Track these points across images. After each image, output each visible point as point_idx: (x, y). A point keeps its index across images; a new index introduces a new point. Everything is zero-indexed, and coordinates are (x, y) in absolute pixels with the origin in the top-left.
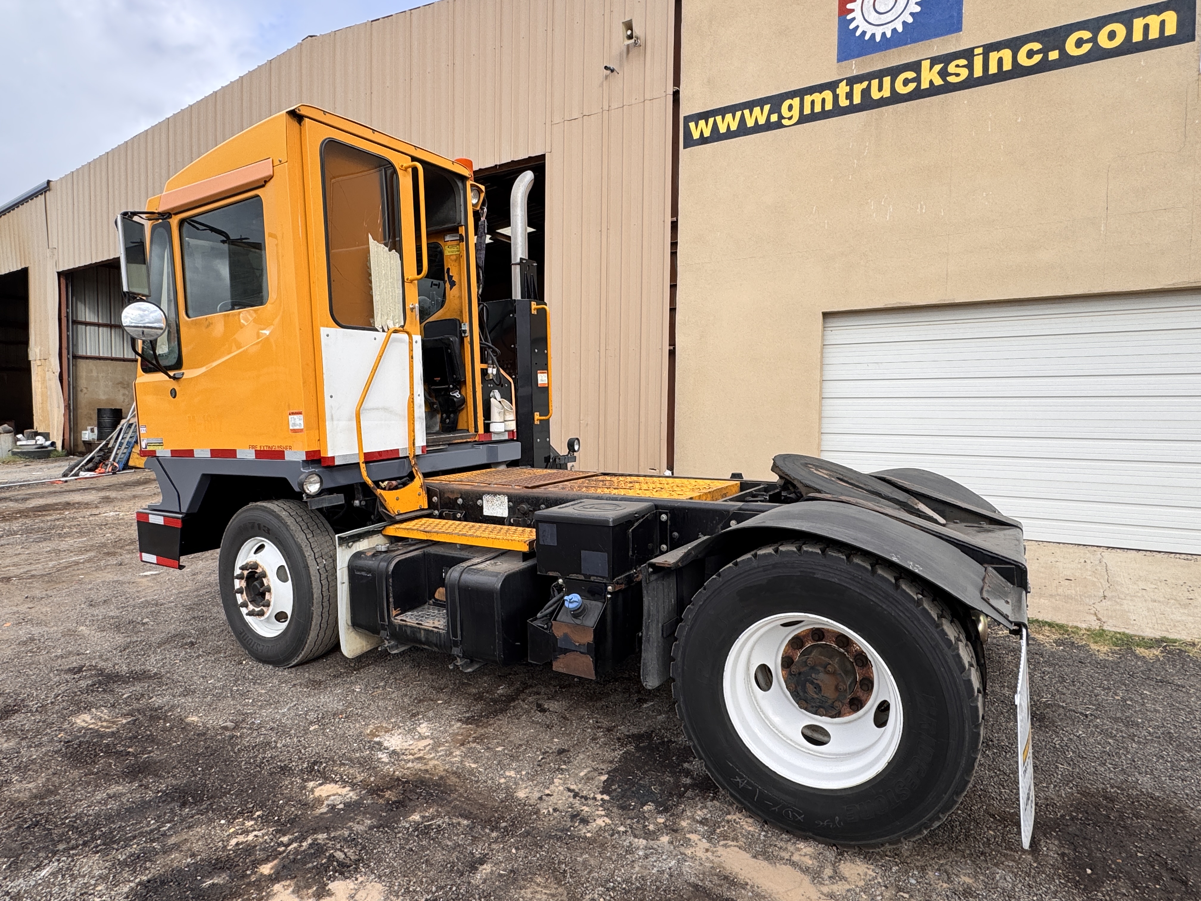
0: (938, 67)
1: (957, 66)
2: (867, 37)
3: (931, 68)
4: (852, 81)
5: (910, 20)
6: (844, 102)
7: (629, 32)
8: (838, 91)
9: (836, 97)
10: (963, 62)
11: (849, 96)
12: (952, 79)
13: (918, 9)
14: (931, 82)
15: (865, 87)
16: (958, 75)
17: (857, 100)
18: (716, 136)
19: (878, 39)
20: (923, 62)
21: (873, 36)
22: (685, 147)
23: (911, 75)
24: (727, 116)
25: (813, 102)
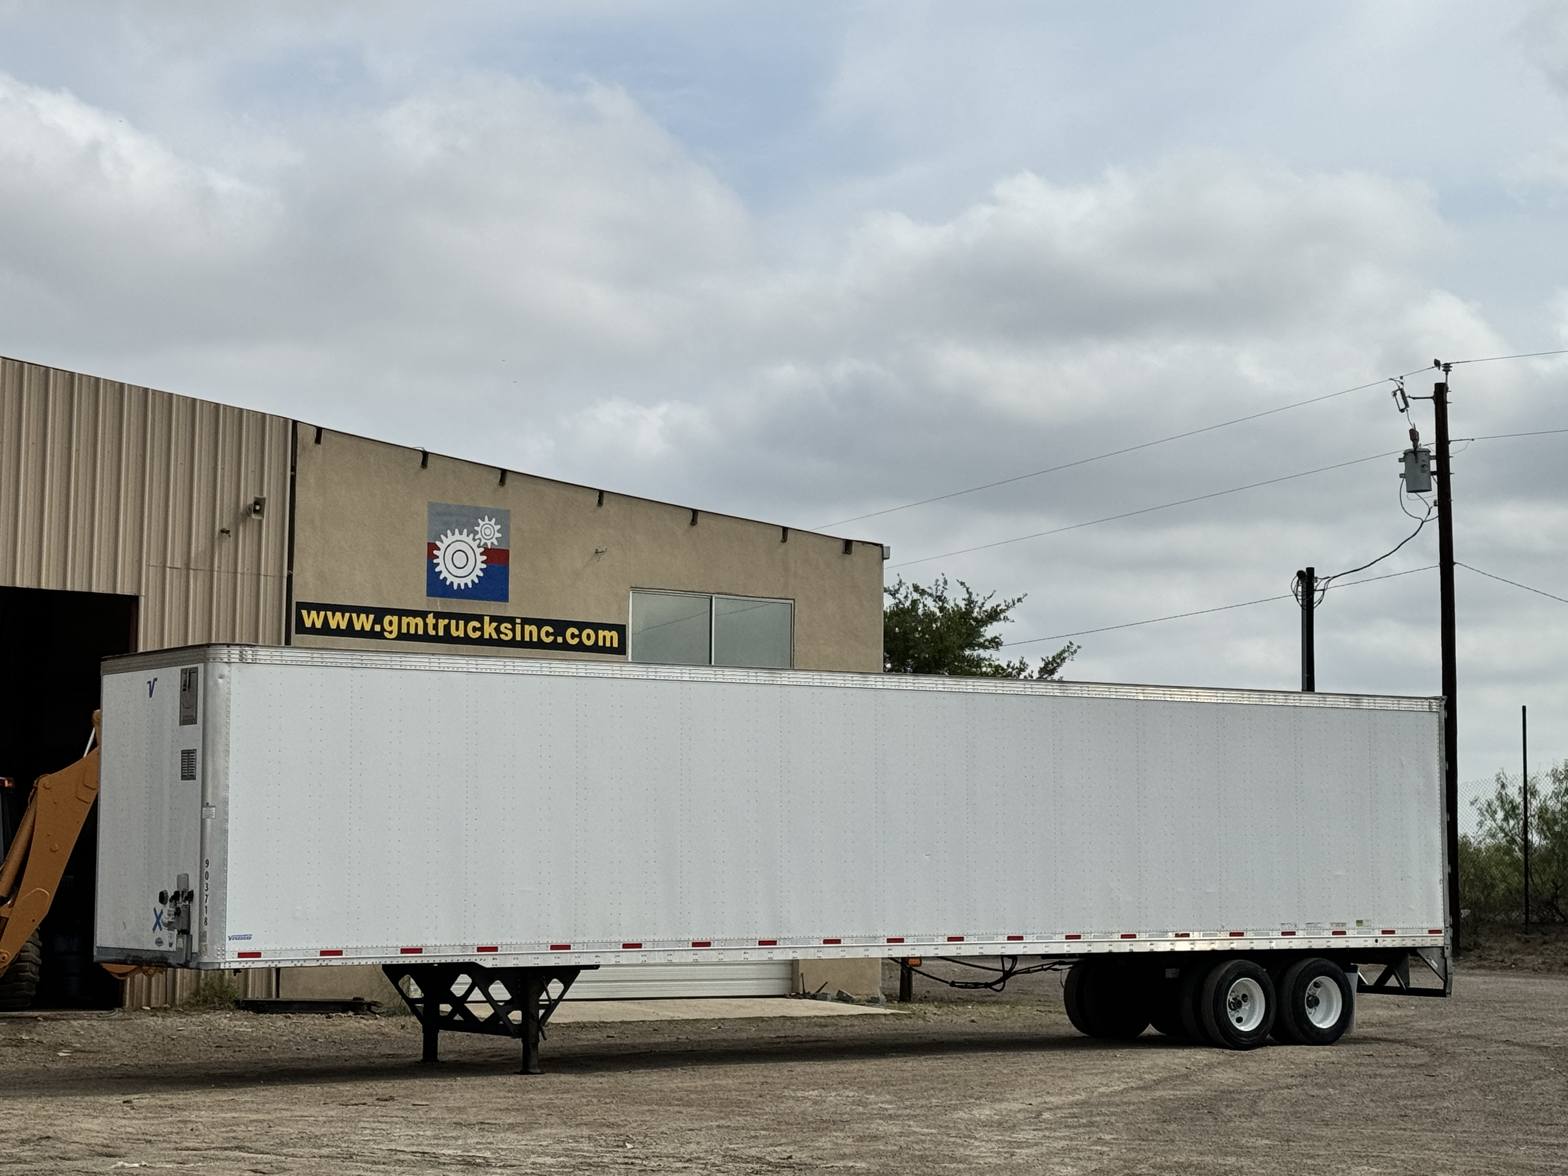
0: (494, 624)
1: (506, 628)
2: (448, 583)
3: (490, 623)
4: (438, 615)
5: (476, 581)
6: (432, 632)
7: (258, 508)
8: (428, 620)
9: (426, 625)
10: (510, 626)
11: (435, 627)
12: (502, 636)
13: (481, 574)
14: (490, 634)
15: (446, 623)
16: (506, 635)
17: (441, 633)
18: (326, 630)
19: (455, 587)
20: (485, 617)
21: (452, 583)
22: (296, 633)
23: (478, 625)
24: (337, 613)
25: (408, 624)
